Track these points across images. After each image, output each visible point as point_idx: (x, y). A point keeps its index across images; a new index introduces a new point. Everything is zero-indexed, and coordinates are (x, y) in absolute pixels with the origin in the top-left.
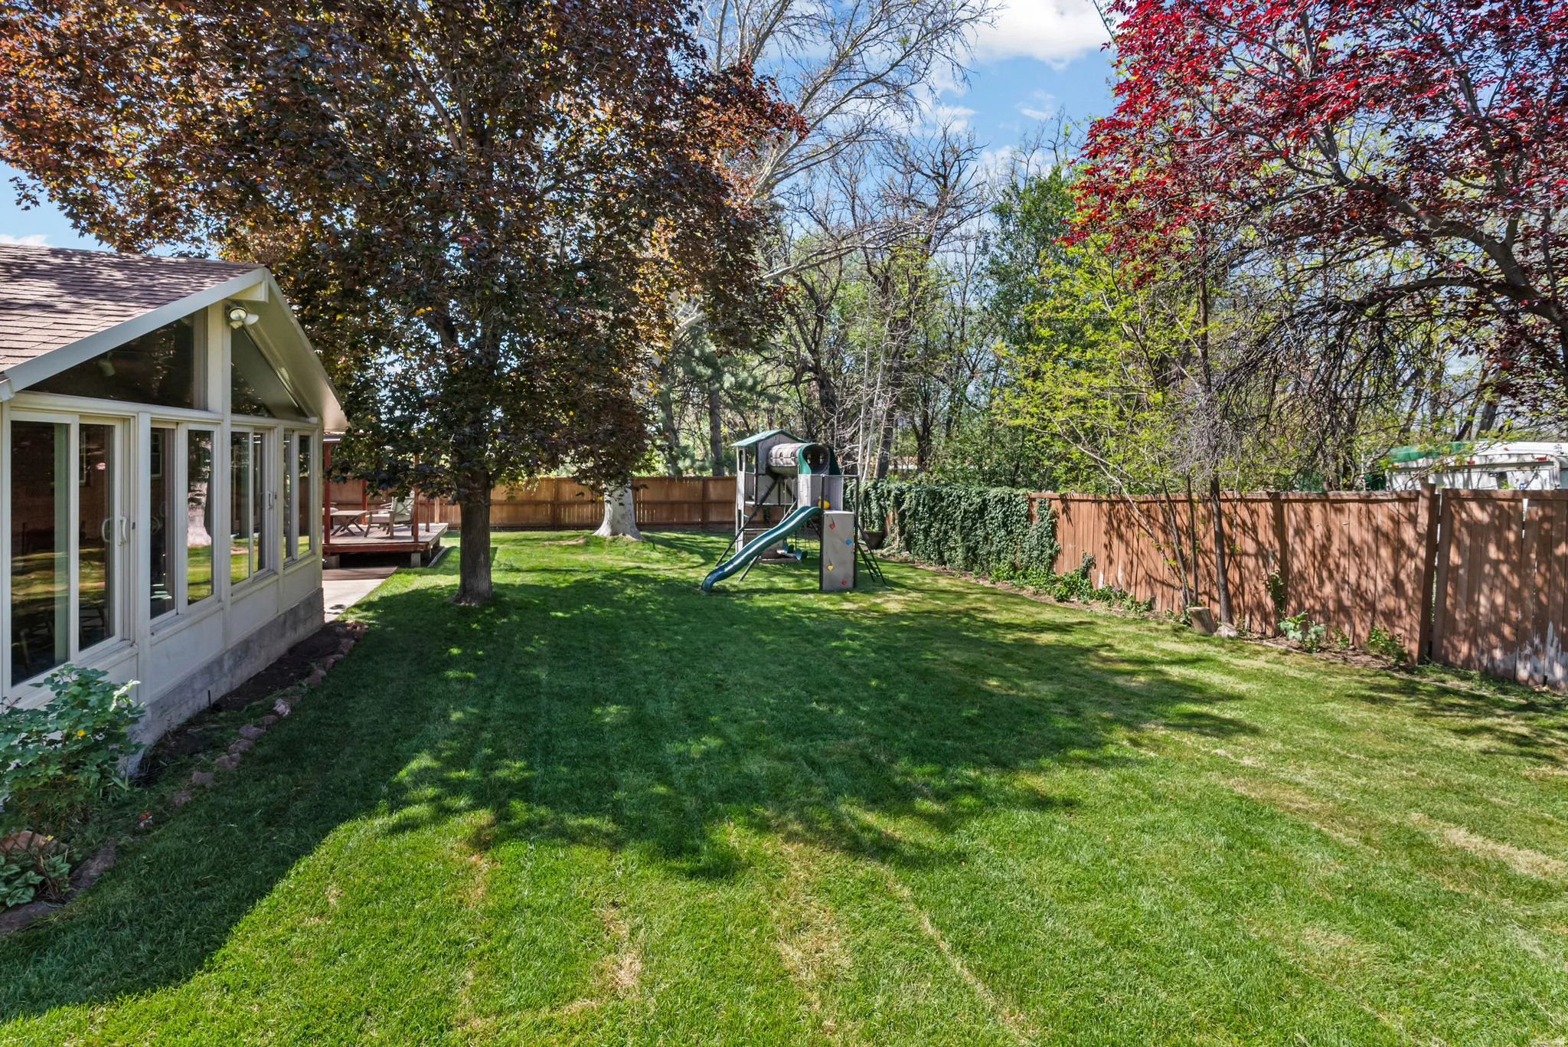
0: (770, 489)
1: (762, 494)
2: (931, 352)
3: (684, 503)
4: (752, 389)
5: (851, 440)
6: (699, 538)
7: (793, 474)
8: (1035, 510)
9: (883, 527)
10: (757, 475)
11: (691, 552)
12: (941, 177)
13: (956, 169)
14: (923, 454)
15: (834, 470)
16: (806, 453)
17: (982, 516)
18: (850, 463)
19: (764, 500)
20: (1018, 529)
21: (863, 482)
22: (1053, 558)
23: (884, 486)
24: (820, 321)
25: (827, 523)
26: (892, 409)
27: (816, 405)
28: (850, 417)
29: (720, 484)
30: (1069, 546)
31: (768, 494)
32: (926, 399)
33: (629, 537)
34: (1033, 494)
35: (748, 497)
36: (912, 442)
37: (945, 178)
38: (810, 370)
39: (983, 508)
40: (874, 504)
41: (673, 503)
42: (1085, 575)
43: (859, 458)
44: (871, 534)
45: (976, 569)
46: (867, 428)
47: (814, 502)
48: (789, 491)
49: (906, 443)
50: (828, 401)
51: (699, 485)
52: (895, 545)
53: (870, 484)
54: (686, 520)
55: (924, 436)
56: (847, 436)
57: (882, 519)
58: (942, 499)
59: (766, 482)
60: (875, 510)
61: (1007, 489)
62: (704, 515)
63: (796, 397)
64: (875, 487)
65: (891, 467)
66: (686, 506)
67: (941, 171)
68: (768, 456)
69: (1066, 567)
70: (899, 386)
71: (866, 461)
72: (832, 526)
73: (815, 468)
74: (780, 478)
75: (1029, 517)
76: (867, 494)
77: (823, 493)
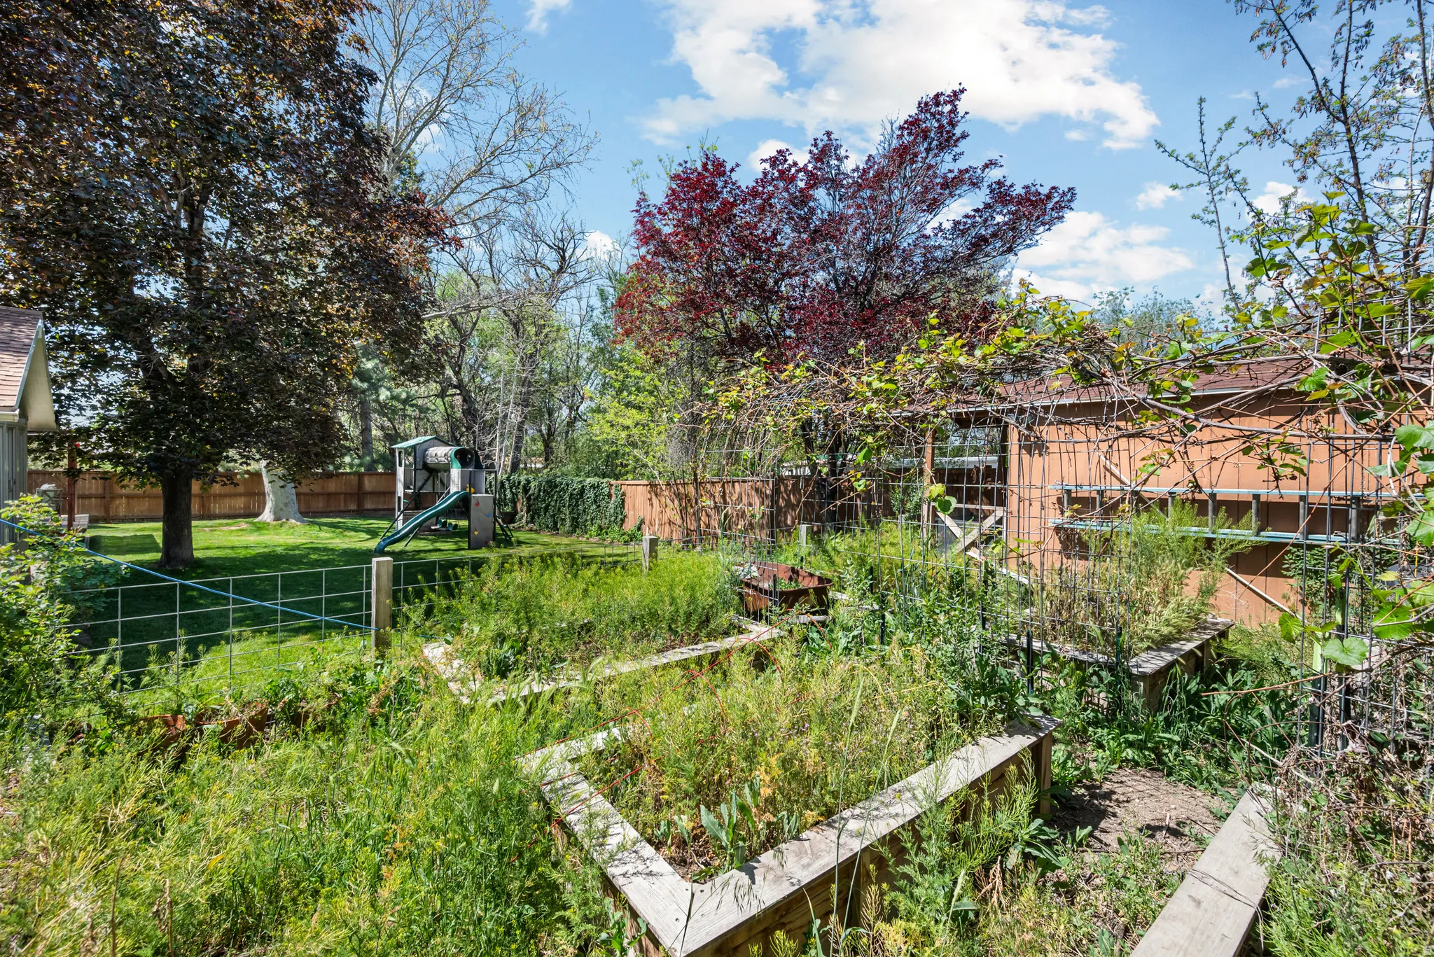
0: (426, 481)
1: (419, 484)
2: (554, 380)
3: (339, 494)
4: (405, 402)
5: (490, 445)
6: (360, 522)
7: (447, 468)
8: (613, 491)
9: (515, 507)
10: (415, 470)
11: (356, 531)
12: (561, 251)
13: (571, 245)
14: (548, 452)
15: (478, 466)
16: (456, 453)
17: (582, 496)
18: (489, 462)
19: (421, 488)
20: (603, 504)
21: (499, 476)
22: (623, 521)
23: (514, 477)
24: (462, 349)
25: (473, 502)
26: (522, 423)
27: (459, 414)
28: (489, 427)
29: (374, 479)
30: (632, 513)
31: (424, 484)
32: (550, 413)
33: (293, 521)
34: (613, 481)
35: (406, 487)
36: (540, 445)
37: (564, 251)
38: (455, 387)
39: (582, 491)
40: (508, 491)
41: (329, 495)
42: (639, 529)
43: (496, 458)
44: (507, 514)
45: (578, 531)
46: (502, 435)
47: (463, 488)
48: (442, 482)
49: (534, 448)
50: (470, 412)
51: (354, 479)
52: (524, 520)
53: (505, 477)
54: (342, 508)
55: (548, 440)
56: (487, 442)
57: (514, 502)
58: (556, 486)
59: (423, 475)
60: (509, 496)
61: (597, 479)
62: (360, 504)
63: (442, 408)
64: (508, 479)
65: (522, 466)
66: (342, 497)
67: (561, 245)
68: (424, 456)
69: (629, 526)
70: (526, 406)
71: (502, 459)
72: (477, 504)
73: (464, 464)
74: (435, 472)
75: (610, 496)
76: (502, 484)
77: (470, 482)
